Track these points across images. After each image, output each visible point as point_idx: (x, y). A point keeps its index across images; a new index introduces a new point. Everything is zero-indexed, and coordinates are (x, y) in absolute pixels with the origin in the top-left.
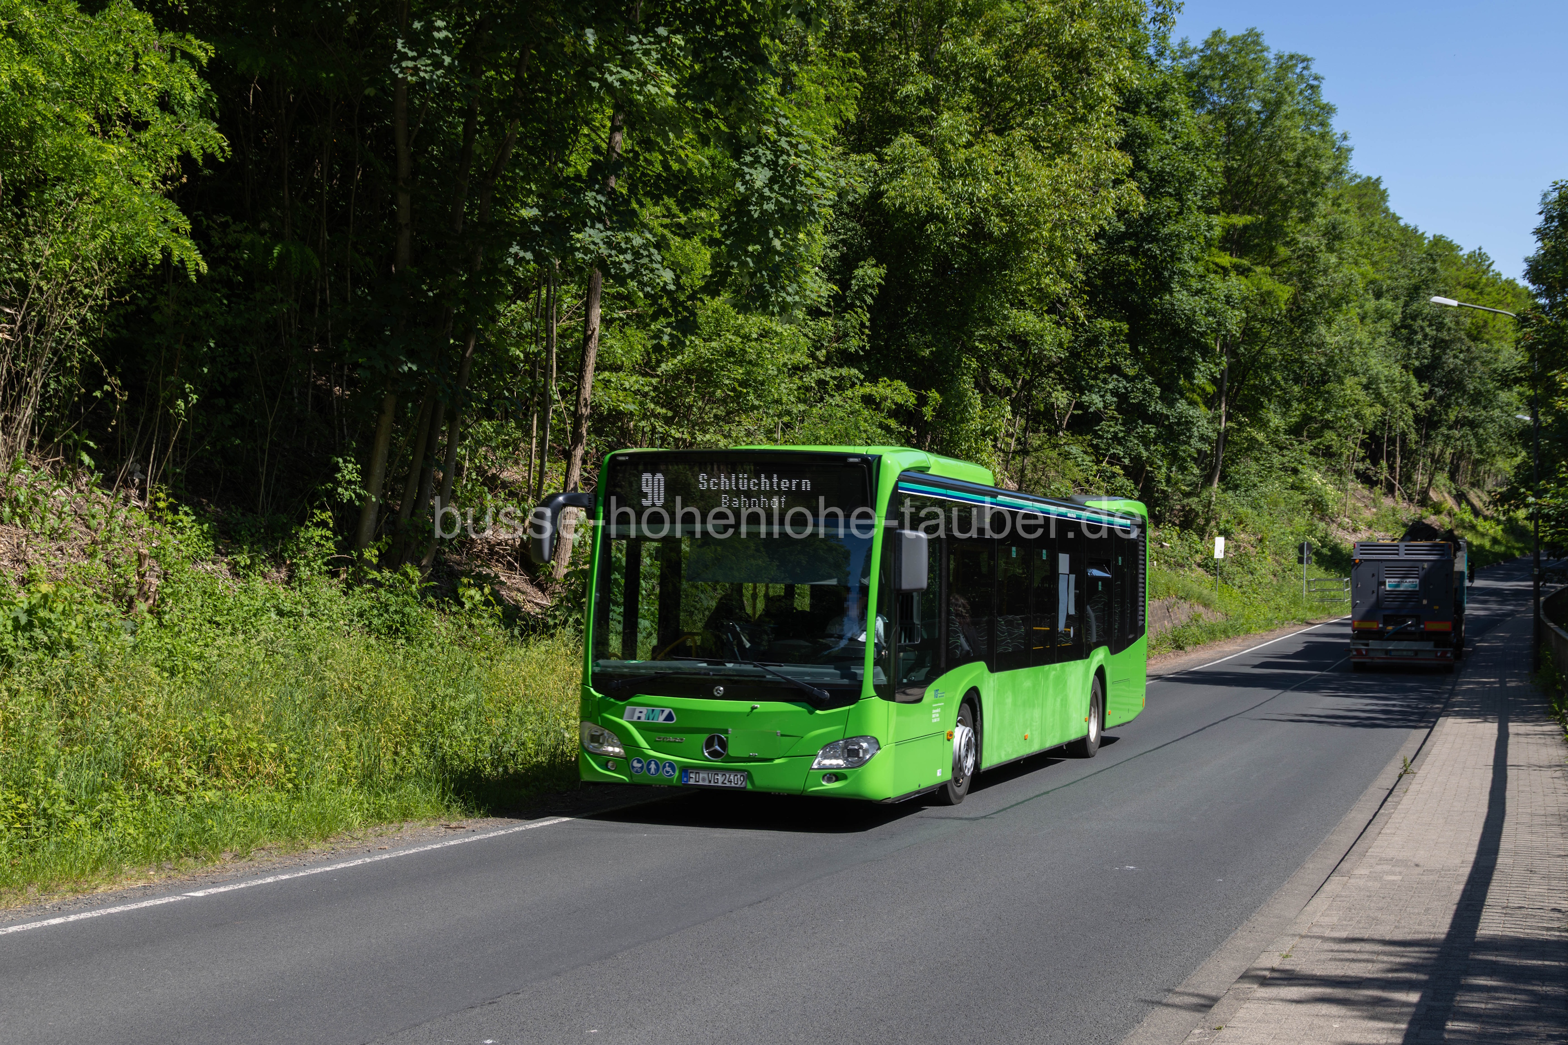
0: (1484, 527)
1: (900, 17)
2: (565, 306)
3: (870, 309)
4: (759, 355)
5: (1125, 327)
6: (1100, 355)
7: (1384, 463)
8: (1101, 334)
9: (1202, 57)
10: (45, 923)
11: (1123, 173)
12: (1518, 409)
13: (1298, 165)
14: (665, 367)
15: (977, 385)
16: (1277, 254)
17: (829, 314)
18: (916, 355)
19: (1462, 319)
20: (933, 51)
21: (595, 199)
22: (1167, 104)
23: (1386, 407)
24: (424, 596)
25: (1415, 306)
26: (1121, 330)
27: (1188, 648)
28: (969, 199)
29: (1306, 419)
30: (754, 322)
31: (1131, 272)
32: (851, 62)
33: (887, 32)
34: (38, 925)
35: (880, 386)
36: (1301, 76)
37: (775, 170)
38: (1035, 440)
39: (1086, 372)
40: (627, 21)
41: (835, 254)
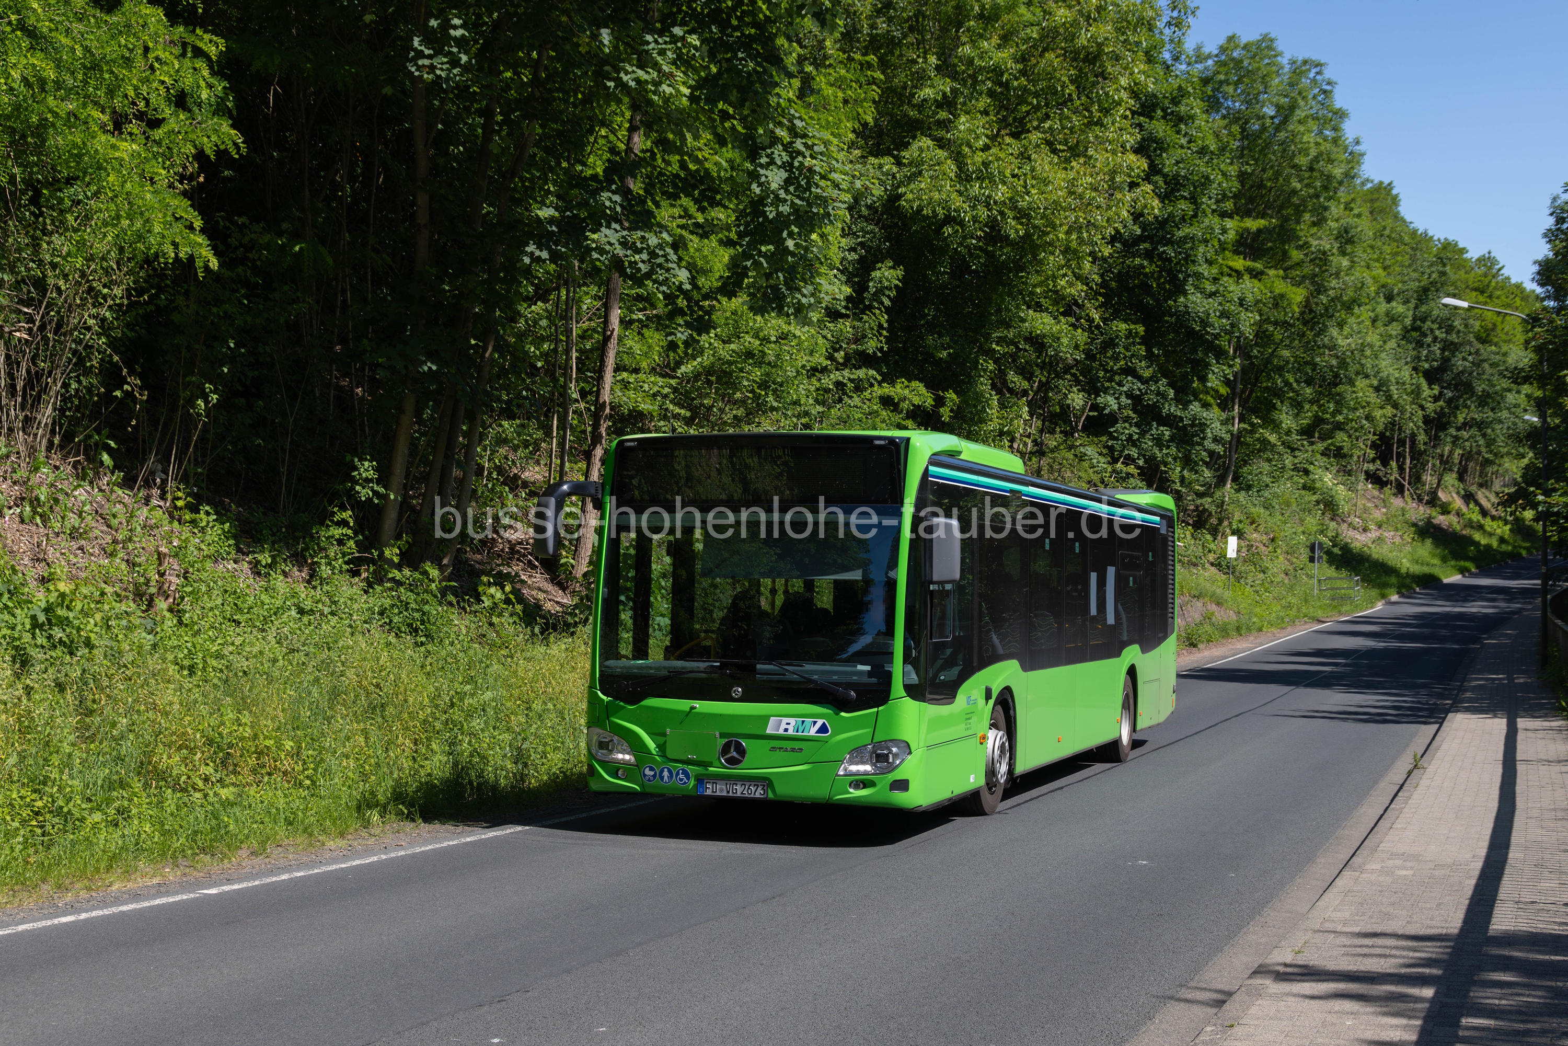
0: (1492, 527)
1: (917, 21)
2: (585, 307)
3: (888, 310)
4: (778, 356)
5: (1141, 329)
6: (1116, 358)
7: (1394, 464)
8: (1117, 337)
9: (1216, 62)
10: (56, 921)
11: (1138, 176)
12: (1525, 410)
13: (1311, 169)
14: (686, 369)
15: (994, 386)
16: (1290, 258)
17: (847, 316)
18: (933, 356)
19: (1471, 321)
20: (950, 55)
21: (610, 199)
22: (1183, 109)
23: (1397, 409)
24: (444, 595)
25: (1423, 308)
26: (1136, 333)
27: (1200, 646)
28: (986, 201)
29: (1318, 421)
30: (773, 324)
31: (1146, 275)
32: (869, 66)
33: (905, 36)
34: (49, 923)
35: (898, 386)
36: (1314, 81)
37: (791, 171)
38: (1051, 441)
39: (1101, 374)
40: (644, 20)
41: (853, 256)
